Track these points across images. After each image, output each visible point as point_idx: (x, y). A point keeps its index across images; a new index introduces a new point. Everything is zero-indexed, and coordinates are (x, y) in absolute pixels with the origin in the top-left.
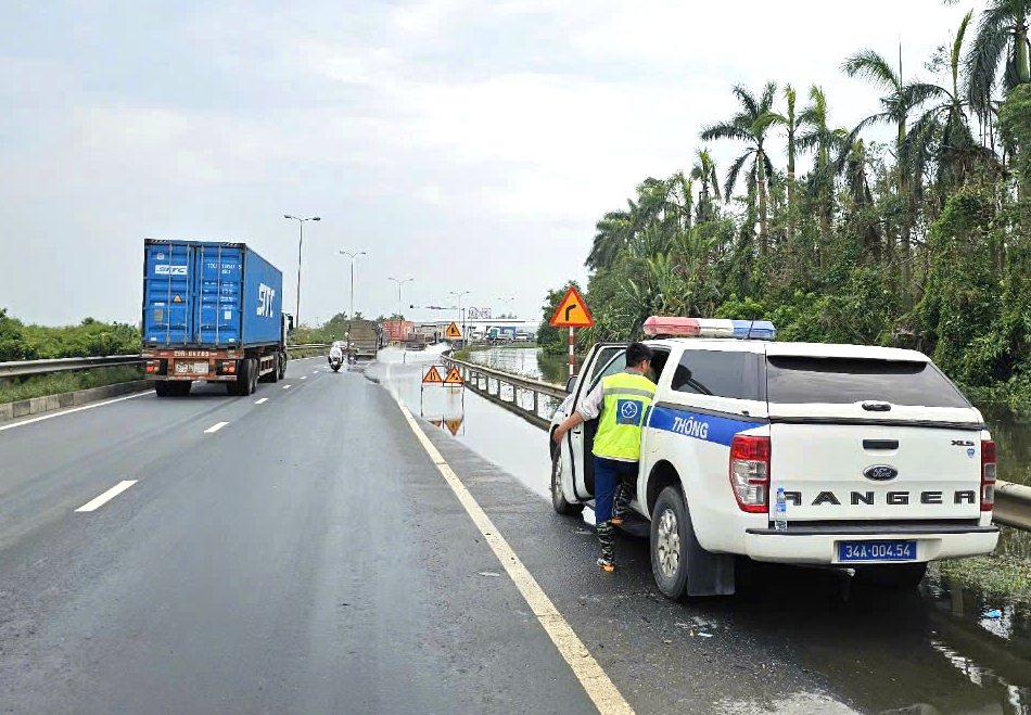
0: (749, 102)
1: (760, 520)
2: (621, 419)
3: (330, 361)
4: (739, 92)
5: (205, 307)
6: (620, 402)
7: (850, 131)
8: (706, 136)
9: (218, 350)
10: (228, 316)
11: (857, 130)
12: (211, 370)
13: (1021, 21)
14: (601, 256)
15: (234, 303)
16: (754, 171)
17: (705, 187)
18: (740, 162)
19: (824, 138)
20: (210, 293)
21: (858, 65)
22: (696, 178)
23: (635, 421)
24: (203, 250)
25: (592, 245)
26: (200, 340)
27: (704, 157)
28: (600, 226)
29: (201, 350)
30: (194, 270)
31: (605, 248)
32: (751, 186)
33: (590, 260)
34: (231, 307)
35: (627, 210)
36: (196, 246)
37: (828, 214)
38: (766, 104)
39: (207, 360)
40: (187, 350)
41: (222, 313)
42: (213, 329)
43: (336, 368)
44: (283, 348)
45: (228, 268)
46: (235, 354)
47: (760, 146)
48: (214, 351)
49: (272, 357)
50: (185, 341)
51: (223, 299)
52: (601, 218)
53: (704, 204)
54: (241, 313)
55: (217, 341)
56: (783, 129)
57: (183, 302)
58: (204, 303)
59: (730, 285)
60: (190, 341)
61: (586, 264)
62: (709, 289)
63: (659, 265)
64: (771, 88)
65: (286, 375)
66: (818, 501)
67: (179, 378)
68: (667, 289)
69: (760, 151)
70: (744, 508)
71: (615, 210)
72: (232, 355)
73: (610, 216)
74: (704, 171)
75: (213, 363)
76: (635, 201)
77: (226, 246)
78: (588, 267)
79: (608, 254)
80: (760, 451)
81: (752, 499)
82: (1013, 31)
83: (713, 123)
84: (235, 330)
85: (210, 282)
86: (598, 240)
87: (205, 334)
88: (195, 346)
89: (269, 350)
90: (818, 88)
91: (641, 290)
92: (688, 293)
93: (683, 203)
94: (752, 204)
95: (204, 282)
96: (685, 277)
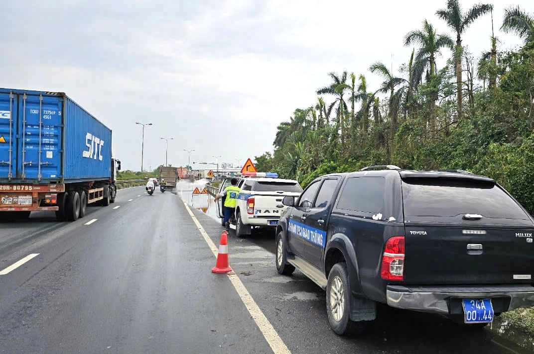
0: (337, 79)
1: (252, 216)
2: (231, 197)
3: (147, 189)
4: (332, 75)
5: (28, 147)
6: (231, 193)
7: (373, 93)
8: (319, 92)
9: (40, 185)
10: (50, 155)
11: (375, 94)
12: (34, 202)
13: (432, 55)
14: (279, 141)
15: (55, 145)
16: (339, 108)
17: (321, 114)
18: (333, 104)
19: (364, 96)
20: (33, 135)
21: (375, 68)
22: (317, 109)
23: (234, 198)
24: (25, 97)
25: (275, 137)
26: (24, 176)
27: (320, 100)
28: (279, 128)
29: (25, 184)
30: (17, 114)
31: (281, 138)
32: (338, 114)
33: (275, 143)
34: (52, 148)
35: (290, 121)
36: (18, 94)
37: (367, 127)
38: (344, 80)
39: (30, 193)
40: (11, 185)
41: (44, 154)
42: (35, 166)
43: (151, 193)
44: (113, 182)
45: (49, 113)
46: (56, 188)
47: (341, 98)
48: (36, 186)
49: (102, 189)
50: (10, 176)
51: (46, 140)
52: (279, 125)
53: (321, 121)
54: (62, 154)
55: (40, 176)
56: (350, 91)
57: (7, 143)
58: (27, 144)
59: (328, 156)
60: (15, 177)
61: (273, 145)
62: (320, 157)
63: (299, 147)
64: (345, 73)
65: (116, 200)
66: (265, 212)
67: (5, 209)
68: (302, 157)
69: (341, 99)
70: (248, 213)
71: (285, 121)
72: (53, 189)
73: (282, 124)
74: (321, 106)
75: (36, 196)
76: (293, 118)
77: (46, 95)
78: (275, 146)
79: (282, 140)
80: (252, 201)
81: (251, 212)
82: (429, 59)
83: (321, 87)
84: (56, 167)
85: (32, 126)
86: (278, 134)
87: (28, 171)
88: (19, 182)
89: (97, 184)
90: (363, 75)
91: (293, 156)
92: (311, 159)
93: (312, 120)
94: (338, 122)
95: (26, 125)
96: (310, 152)
